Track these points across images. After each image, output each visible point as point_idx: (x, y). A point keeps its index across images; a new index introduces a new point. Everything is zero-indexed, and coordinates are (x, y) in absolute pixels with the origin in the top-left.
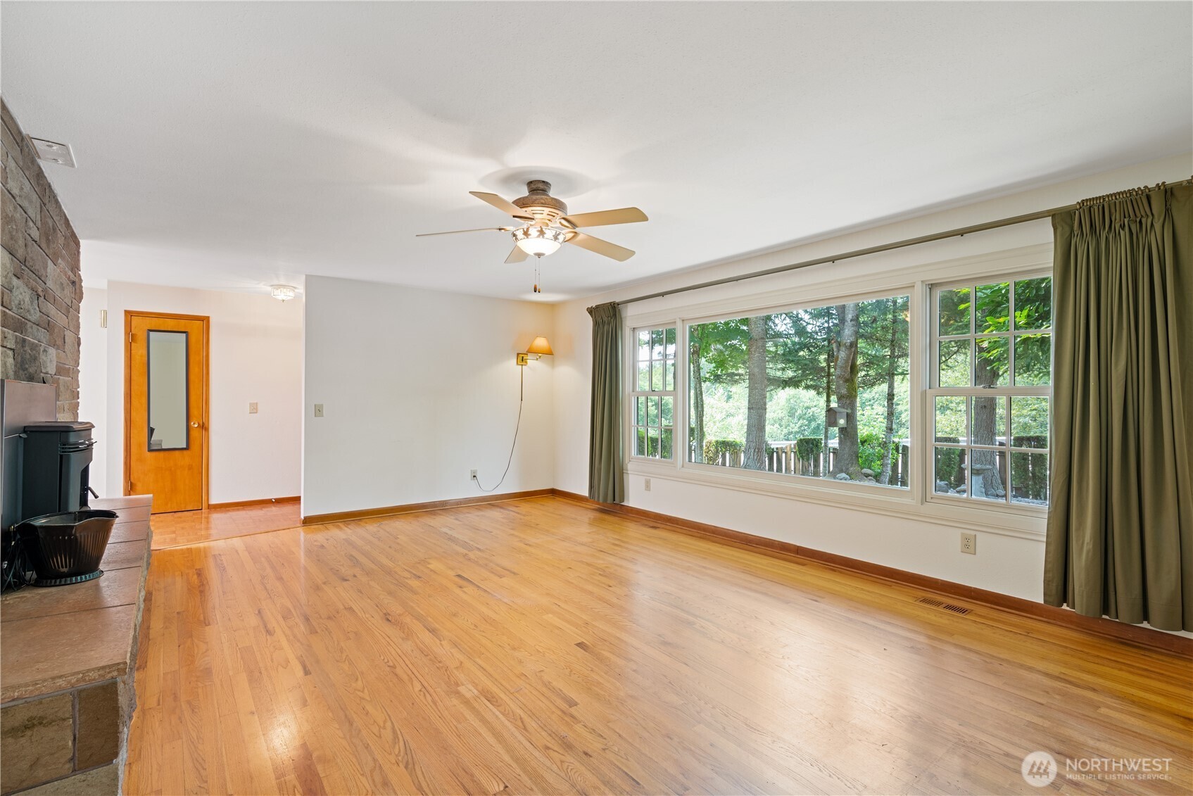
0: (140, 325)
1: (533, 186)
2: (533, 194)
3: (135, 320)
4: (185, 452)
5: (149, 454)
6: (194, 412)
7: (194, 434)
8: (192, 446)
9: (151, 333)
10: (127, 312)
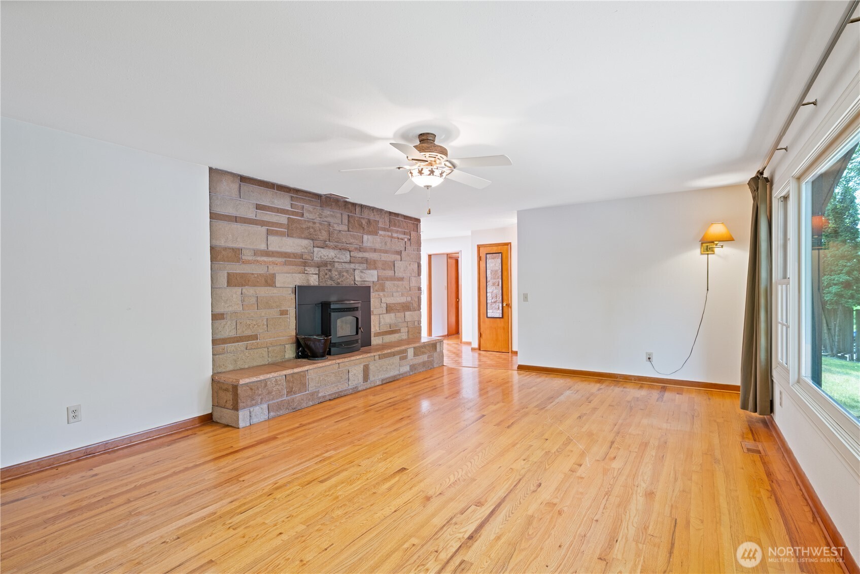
0: (483, 251)
1: (423, 138)
2: (423, 143)
3: (481, 249)
4: (502, 319)
5: (487, 319)
6: (505, 297)
7: (505, 309)
8: (504, 316)
9: (488, 255)
10: (478, 246)
